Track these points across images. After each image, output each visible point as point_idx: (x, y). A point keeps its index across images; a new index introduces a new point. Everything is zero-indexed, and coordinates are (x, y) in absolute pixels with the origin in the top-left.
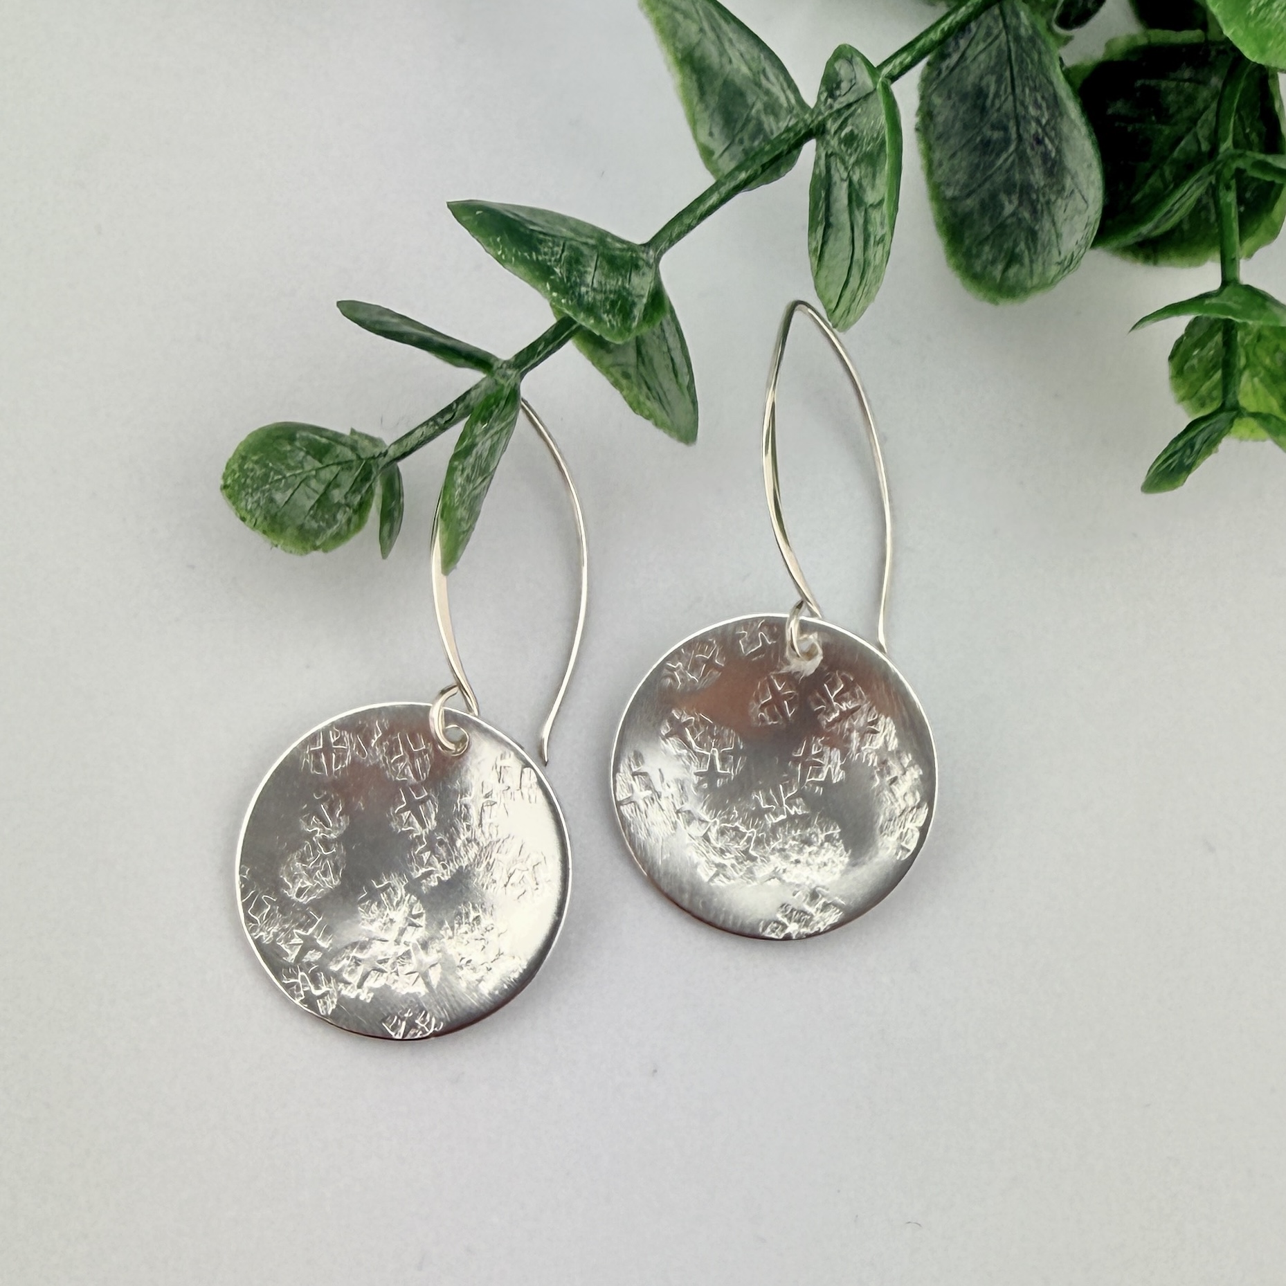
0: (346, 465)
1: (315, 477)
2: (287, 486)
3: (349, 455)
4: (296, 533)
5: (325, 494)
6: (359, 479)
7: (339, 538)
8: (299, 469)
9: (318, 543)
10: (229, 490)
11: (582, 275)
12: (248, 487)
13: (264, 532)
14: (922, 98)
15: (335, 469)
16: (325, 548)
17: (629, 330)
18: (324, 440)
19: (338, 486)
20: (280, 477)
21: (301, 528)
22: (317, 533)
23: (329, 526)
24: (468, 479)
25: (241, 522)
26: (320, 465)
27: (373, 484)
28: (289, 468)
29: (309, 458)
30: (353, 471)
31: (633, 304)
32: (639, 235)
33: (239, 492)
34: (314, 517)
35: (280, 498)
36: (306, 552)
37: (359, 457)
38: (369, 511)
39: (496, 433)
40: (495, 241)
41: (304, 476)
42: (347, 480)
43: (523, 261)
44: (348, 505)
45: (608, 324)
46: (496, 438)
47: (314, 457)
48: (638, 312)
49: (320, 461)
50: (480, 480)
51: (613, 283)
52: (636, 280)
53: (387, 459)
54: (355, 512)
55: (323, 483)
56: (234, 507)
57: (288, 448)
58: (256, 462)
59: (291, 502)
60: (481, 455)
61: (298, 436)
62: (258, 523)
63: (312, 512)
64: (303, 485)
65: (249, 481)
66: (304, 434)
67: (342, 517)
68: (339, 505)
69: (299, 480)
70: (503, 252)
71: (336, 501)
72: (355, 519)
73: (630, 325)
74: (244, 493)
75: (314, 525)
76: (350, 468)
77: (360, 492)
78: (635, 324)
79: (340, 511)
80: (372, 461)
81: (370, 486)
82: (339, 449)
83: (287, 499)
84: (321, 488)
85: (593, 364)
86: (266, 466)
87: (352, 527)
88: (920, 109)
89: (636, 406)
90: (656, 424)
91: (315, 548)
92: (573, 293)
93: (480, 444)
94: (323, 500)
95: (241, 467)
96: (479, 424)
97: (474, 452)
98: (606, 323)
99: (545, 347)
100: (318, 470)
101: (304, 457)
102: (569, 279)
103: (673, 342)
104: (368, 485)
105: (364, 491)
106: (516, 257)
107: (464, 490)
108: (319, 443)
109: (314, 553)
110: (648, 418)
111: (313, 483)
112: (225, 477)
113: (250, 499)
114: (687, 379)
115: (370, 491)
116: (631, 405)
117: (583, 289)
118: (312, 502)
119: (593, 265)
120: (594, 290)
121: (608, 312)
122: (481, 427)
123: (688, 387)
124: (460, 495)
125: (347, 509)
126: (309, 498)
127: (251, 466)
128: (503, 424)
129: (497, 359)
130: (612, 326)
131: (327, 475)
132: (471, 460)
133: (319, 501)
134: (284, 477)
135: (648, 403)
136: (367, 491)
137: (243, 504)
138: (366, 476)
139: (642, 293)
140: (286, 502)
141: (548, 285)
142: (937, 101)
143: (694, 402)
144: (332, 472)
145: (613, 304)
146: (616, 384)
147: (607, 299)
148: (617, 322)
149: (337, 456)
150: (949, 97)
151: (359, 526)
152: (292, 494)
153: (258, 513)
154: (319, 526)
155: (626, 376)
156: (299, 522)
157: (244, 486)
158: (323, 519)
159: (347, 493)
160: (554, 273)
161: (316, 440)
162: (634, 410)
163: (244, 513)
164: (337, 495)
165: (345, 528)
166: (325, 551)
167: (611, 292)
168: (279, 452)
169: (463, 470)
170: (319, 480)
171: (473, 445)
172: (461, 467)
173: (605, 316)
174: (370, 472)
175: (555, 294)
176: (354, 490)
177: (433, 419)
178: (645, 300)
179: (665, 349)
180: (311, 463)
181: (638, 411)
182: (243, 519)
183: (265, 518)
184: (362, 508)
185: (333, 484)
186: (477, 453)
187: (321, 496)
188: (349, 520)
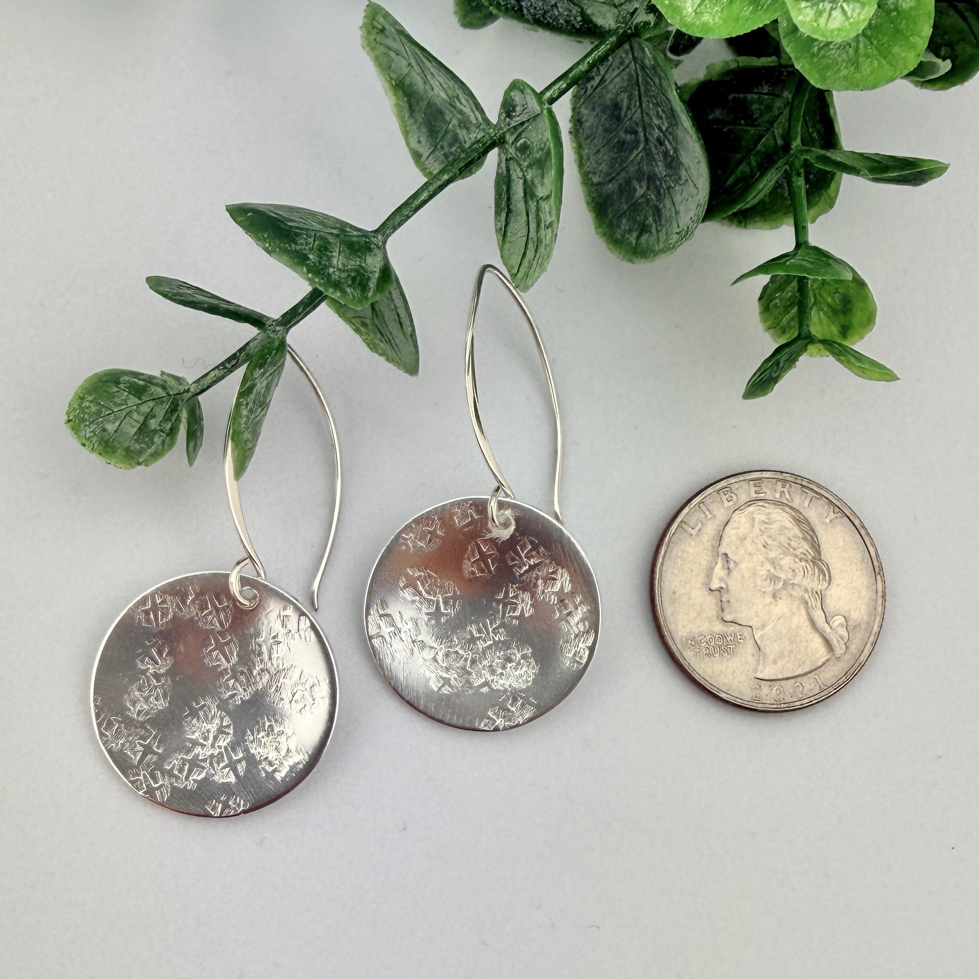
0: (159, 400)
1: (136, 411)
2: (116, 419)
3: (161, 393)
4: (124, 453)
5: (144, 424)
6: (170, 410)
7: (156, 455)
8: (124, 405)
9: (141, 460)
10: (71, 423)
11: (329, 258)
12: (86, 420)
13: (100, 454)
14: (574, 109)
15: (151, 404)
16: (146, 463)
17: (367, 298)
18: (141, 383)
19: (154, 417)
20: (110, 412)
21: (127, 449)
22: (140, 452)
23: (149, 447)
24: (251, 411)
25: (82, 446)
26: (140, 402)
27: (180, 415)
28: (116, 405)
29: (131, 396)
30: (165, 405)
31: (369, 278)
32: (370, 224)
33: (79, 425)
34: (137, 441)
35: (111, 428)
36: (133, 467)
37: (168, 394)
38: (178, 434)
39: (270, 375)
40: (263, 236)
41: (128, 410)
42: (161, 412)
43: (286, 251)
44: (161, 431)
45: (351, 296)
46: (270, 379)
47: (135, 396)
48: (372, 284)
49: (140, 399)
50: (260, 410)
51: (353, 263)
52: (370, 260)
53: (190, 394)
54: (167, 435)
55: (142, 415)
56: (76, 436)
57: (115, 389)
58: (91, 402)
59: (118, 431)
60: (259, 393)
61: (121, 380)
62: (95, 447)
63: (135, 437)
64: (127, 417)
65: (86, 416)
66: (127, 378)
67: (157, 439)
68: (155, 431)
69: (124, 413)
70: (270, 245)
71: (153, 428)
72: (168, 440)
73: (367, 295)
74: (83, 426)
75: (138, 446)
76: (162, 403)
77: (170, 420)
78: (370, 294)
79: (157, 435)
80: (178, 396)
81: (178, 415)
82: (153, 389)
83: (116, 429)
84: (141, 419)
85: (340, 316)
86: (99, 404)
87: (166, 447)
88: (572, 117)
89: (373, 347)
90: (388, 360)
91: (139, 464)
92: (324, 274)
93: (258, 384)
94: (143, 428)
95: (80, 405)
96: (257, 369)
97: (254, 391)
98: (349, 296)
99: (304, 309)
100: (138, 405)
101: (127, 396)
102: (320, 262)
103: (398, 302)
104: (176, 415)
105: (173, 420)
106: (280, 248)
107: (248, 419)
108: (138, 384)
109: (139, 467)
110: (381, 355)
111: (135, 416)
112: (68, 414)
113: (88, 430)
114: (410, 329)
115: (178, 419)
116: (368, 345)
117: (331, 270)
118: (135, 430)
119: (337, 250)
120: (339, 270)
121: (349, 286)
122: (258, 372)
123: (411, 336)
124: (246, 423)
125: (162, 434)
126: (132, 427)
127: (87, 404)
128: (275, 368)
129: (268, 319)
130: (353, 296)
131: (145, 409)
132: (253, 396)
133: (139, 429)
134: (113, 412)
135: (382, 345)
136: (176, 420)
137: (83, 433)
138: (174, 409)
139: (375, 269)
140: (116, 431)
141: (304, 268)
142: (584, 111)
143: (416, 346)
144: (149, 407)
145: (354, 279)
146: (357, 330)
147: (349, 275)
148: (357, 293)
149: (152, 394)
150: (593, 109)
151: (171, 445)
152: (120, 425)
153: (94, 439)
154: (141, 448)
155: (364, 325)
156: (126, 445)
157: (83, 420)
158: (144, 442)
159: (161, 422)
160: (308, 259)
161: (135, 382)
162: (371, 349)
163: (84, 441)
164: (153, 424)
165: (160, 447)
166: (146, 465)
167: (352, 270)
168: (108, 392)
169: (247, 404)
170: (139, 413)
171: (253, 386)
172: (245, 403)
173: (348, 290)
174: (178, 405)
175: (310, 275)
176: (166, 419)
177: (223, 364)
178: (377, 275)
179: (393, 307)
180: (133, 401)
181: (374, 350)
182: (84, 445)
183: (100, 444)
184: (173, 432)
185: (149, 416)
186: (257, 391)
187: (142, 425)
188: (163, 442)
